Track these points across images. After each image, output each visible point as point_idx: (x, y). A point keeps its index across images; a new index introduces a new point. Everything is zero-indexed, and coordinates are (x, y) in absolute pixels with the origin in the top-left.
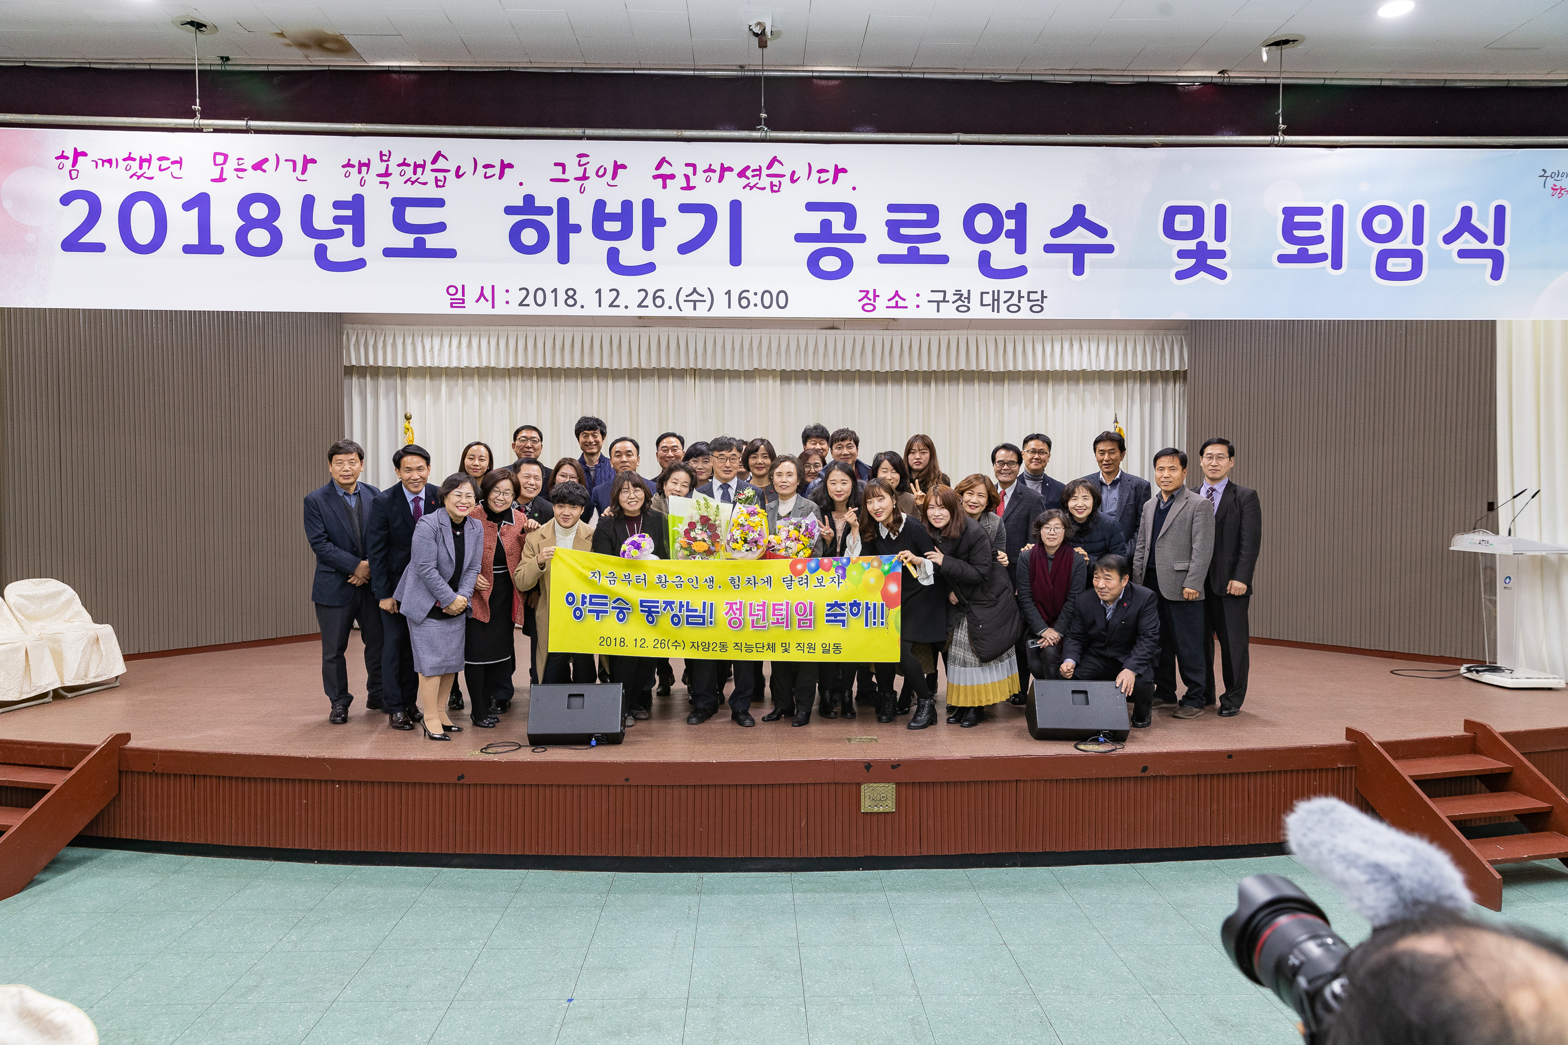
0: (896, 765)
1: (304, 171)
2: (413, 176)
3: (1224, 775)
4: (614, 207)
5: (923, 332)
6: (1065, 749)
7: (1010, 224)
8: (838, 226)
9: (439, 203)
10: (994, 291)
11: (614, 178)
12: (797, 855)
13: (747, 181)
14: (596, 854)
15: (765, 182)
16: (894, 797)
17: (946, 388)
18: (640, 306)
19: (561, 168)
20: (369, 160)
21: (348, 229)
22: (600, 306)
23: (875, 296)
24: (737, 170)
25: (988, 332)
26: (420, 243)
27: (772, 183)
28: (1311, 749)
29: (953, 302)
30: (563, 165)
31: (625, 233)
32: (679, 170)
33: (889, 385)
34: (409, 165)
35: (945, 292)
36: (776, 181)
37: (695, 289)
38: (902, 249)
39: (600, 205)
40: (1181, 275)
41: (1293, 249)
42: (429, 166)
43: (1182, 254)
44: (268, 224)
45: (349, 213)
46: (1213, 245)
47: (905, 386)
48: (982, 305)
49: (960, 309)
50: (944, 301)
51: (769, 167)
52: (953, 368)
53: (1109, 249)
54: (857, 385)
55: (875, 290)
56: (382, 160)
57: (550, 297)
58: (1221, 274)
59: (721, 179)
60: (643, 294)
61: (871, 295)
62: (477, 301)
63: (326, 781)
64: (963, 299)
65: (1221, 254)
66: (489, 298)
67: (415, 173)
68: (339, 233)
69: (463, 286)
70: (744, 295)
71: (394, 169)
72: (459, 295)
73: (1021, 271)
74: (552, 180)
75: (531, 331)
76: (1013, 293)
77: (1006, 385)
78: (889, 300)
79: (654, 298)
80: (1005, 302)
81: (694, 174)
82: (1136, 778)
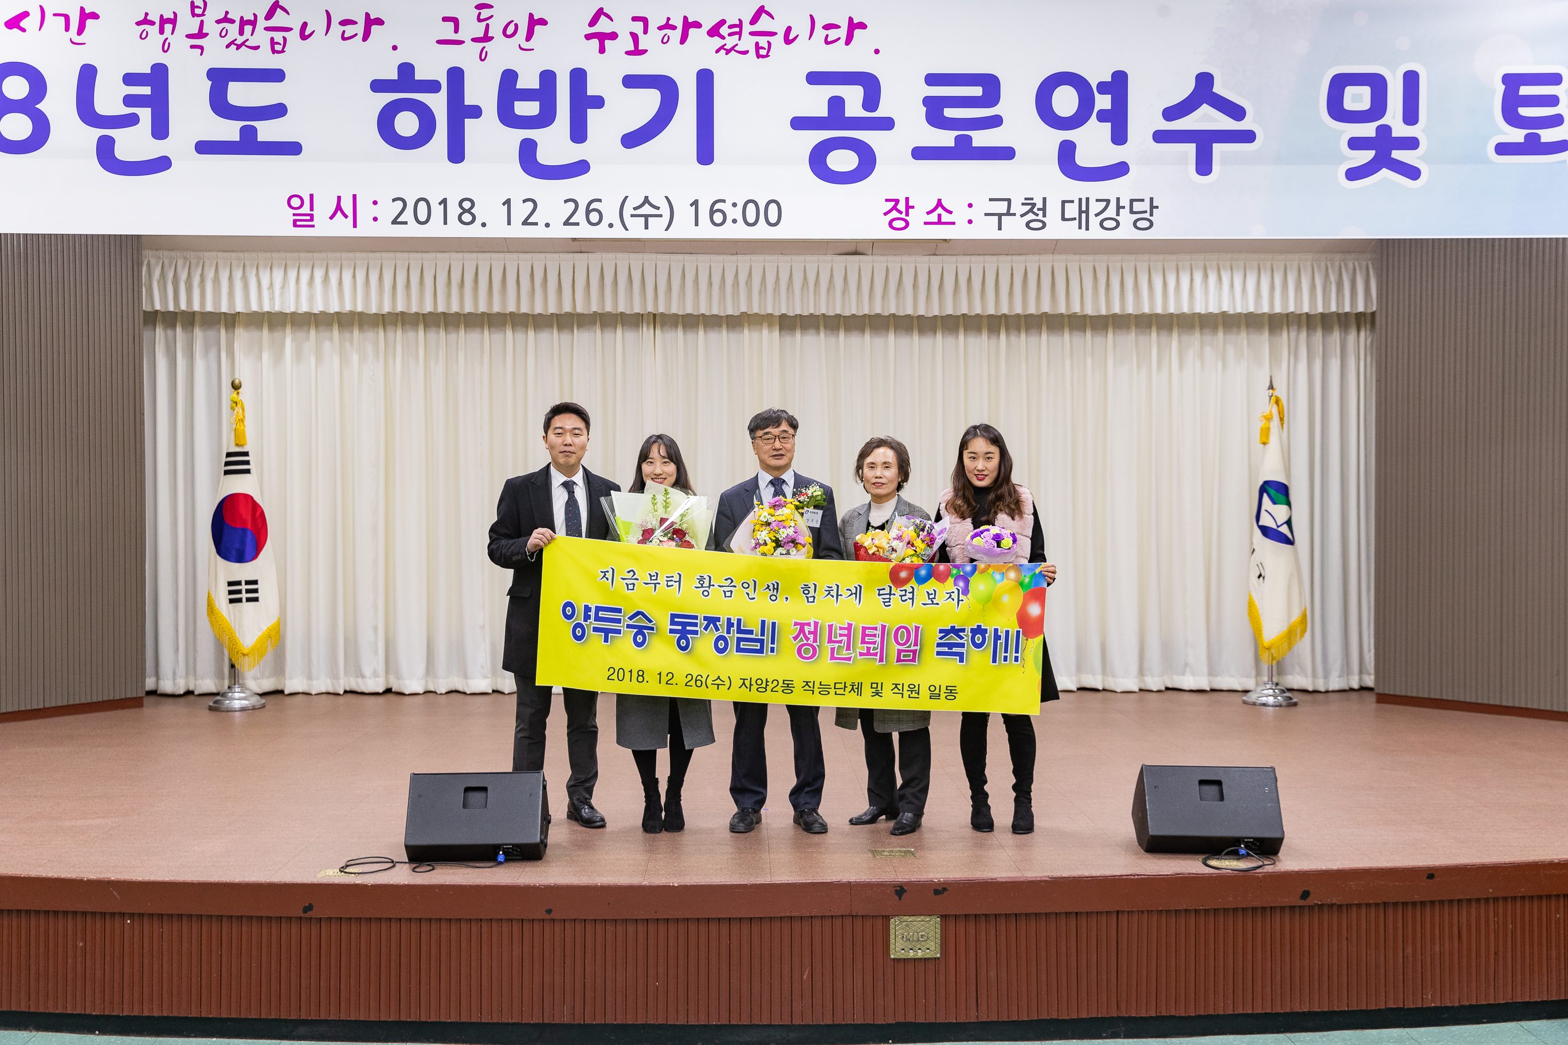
0: (940, 889)
1: (81, 31)
2: (237, 36)
3: (1423, 903)
4: (529, 80)
5: (988, 258)
6: (1191, 866)
7: (1103, 102)
8: (854, 107)
9: (276, 76)
10: (1080, 200)
11: (529, 38)
12: (797, 1021)
13: (721, 42)
14: (504, 1020)
15: (747, 42)
16: (938, 936)
17: (1023, 341)
18: (567, 223)
19: (451, 24)
20: (175, 14)
21: (145, 114)
22: (509, 223)
23: (908, 207)
24: (707, 25)
25: (1084, 257)
26: (249, 133)
27: (757, 44)
28: (1551, 865)
29: (1022, 216)
30: (455, 21)
31: (545, 118)
32: (623, 26)
33: (939, 336)
34: (232, 21)
35: (1009, 201)
36: (763, 41)
37: (646, 198)
38: (946, 138)
39: (509, 77)
40: (1353, 174)
41: (1517, 135)
42: (262, 23)
43: (1355, 143)
44: (29, 106)
45: (146, 90)
46: (1400, 130)
47: (961, 336)
48: (1064, 219)
49: (1032, 225)
50: (1008, 213)
51: (754, 21)
52: (1032, 310)
53: (1248, 137)
54: (891, 336)
55: (907, 199)
56: (194, 15)
57: (437, 211)
58: (1412, 173)
59: (683, 39)
60: (572, 205)
61: (902, 206)
62: (331, 218)
63: (113, 914)
64: (1035, 210)
65: (1412, 143)
66: (349, 212)
67: (241, 32)
68: (131, 120)
69: (312, 196)
70: (717, 206)
71: (211, 28)
72: (306, 209)
73: (1120, 170)
74: (439, 42)
75: (415, 259)
76: (1108, 201)
77: (1110, 336)
78: (928, 213)
79: (588, 212)
80: (1097, 215)
81: (645, 32)
82: (1292, 908)
